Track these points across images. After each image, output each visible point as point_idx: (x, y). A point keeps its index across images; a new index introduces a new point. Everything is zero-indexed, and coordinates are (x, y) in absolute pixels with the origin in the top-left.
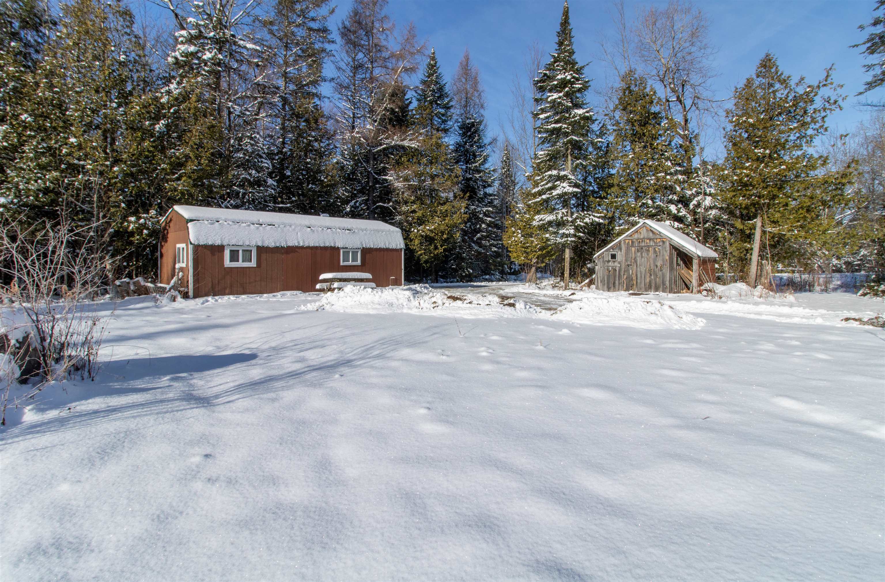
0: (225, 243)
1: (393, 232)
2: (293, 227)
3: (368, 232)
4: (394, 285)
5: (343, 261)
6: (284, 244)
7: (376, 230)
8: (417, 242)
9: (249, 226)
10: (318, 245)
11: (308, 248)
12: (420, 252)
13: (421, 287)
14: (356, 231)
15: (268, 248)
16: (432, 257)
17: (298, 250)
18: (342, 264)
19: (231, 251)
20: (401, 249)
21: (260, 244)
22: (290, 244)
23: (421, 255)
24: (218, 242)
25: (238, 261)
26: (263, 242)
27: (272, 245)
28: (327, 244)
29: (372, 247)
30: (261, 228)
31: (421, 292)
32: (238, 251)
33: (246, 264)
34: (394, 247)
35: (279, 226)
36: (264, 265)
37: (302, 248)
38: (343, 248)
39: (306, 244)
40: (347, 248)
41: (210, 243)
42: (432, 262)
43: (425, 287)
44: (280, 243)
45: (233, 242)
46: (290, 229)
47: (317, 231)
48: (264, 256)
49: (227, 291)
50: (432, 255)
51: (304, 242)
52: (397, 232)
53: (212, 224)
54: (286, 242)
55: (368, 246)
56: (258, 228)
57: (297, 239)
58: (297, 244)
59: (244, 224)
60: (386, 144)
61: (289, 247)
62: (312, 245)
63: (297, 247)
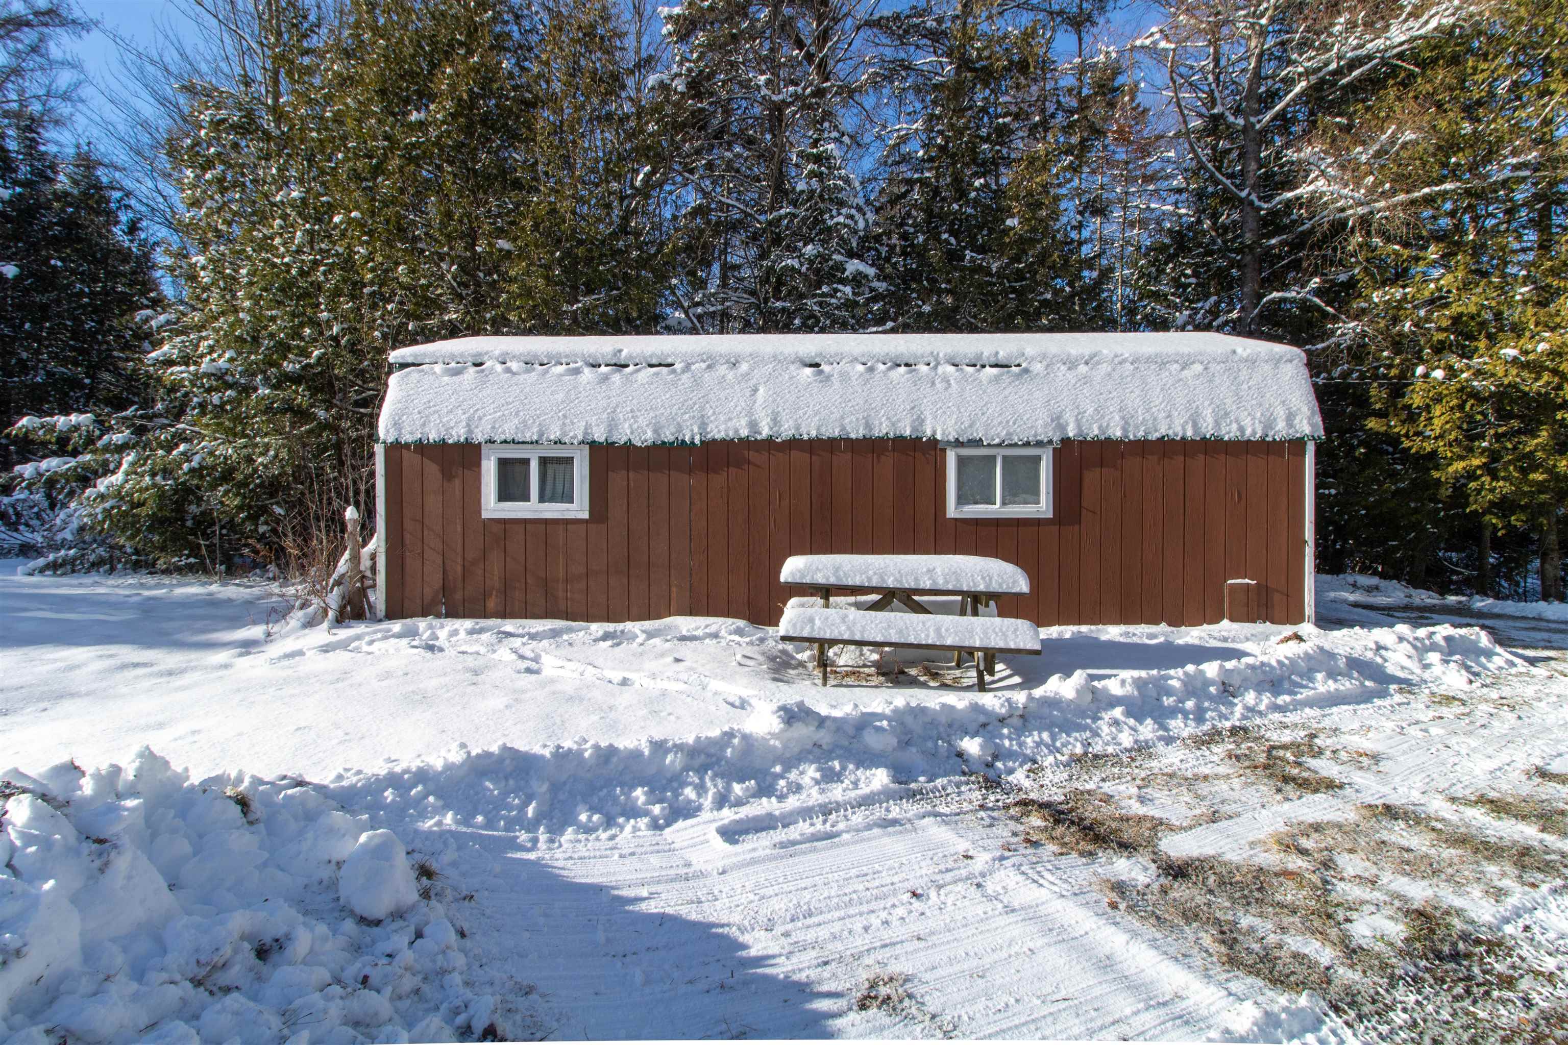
0: (479, 437)
1: (1251, 362)
2: (744, 367)
3: (1104, 368)
4: (1250, 618)
5: (962, 500)
6: (691, 433)
7: (1149, 360)
8: (1440, 418)
9: (577, 371)
10: (837, 433)
11: (794, 444)
12: (1459, 466)
13: (1422, 649)
14: (1037, 367)
15: (628, 447)
16: (1541, 487)
17: (753, 456)
18: (952, 510)
19: (503, 464)
20: (1298, 445)
21: (599, 435)
22: (718, 431)
23: (1471, 475)
24: (457, 434)
25: (526, 498)
26: (612, 425)
27: (645, 436)
28: (881, 428)
29: (1117, 433)
30: (616, 378)
31: (1407, 685)
32: (526, 462)
33: (553, 510)
34: (1253, 430)
35: (687, 367)
36: (617, 511)
37: (769, 443)
38: (958, 443)
39: (787, 431)
40: (978, 443)
41: (433, 436)
42: (1537, 511)
43: (1452, 647)
44: (680, 428)
45: (508, 430)
46: (730, 376)
47: (845, 377)
48: (617, 480)
49: (491, 604)
50: (1537, 476)
51: (775, 421)
52: (1277, 361)
53: (457, 372)
54: (703, 425)
55: (1094, 431)
56: (605, 378)
57: (750, 413)
58: (744, 433)
59: (560, 369)
60: (1307, 73)
61: (710, 446)
62: (809, 431)
63: (746, 443)
